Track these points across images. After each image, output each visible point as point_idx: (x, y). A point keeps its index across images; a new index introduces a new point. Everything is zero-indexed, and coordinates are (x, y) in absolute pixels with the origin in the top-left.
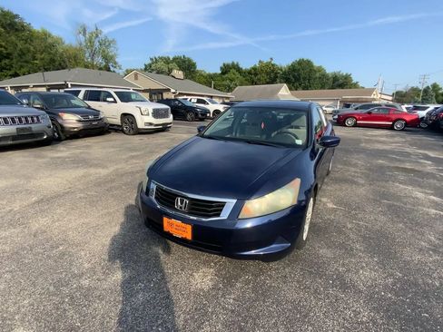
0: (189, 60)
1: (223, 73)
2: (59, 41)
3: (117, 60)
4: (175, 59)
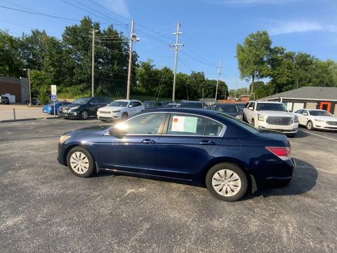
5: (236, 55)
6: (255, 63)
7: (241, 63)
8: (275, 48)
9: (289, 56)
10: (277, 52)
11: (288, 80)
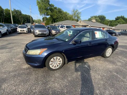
0: (103, 16)
1: (116, 20)
2: (68, 14)
3: (80, 18)
4: (98, 16)
5: (37, 4)
6: (45, 9)
7: (40, 8)
8: (51, 4)
9: (56, 8)
10: (52, 6)
11: (57, 17)
